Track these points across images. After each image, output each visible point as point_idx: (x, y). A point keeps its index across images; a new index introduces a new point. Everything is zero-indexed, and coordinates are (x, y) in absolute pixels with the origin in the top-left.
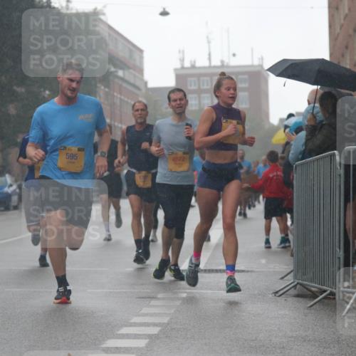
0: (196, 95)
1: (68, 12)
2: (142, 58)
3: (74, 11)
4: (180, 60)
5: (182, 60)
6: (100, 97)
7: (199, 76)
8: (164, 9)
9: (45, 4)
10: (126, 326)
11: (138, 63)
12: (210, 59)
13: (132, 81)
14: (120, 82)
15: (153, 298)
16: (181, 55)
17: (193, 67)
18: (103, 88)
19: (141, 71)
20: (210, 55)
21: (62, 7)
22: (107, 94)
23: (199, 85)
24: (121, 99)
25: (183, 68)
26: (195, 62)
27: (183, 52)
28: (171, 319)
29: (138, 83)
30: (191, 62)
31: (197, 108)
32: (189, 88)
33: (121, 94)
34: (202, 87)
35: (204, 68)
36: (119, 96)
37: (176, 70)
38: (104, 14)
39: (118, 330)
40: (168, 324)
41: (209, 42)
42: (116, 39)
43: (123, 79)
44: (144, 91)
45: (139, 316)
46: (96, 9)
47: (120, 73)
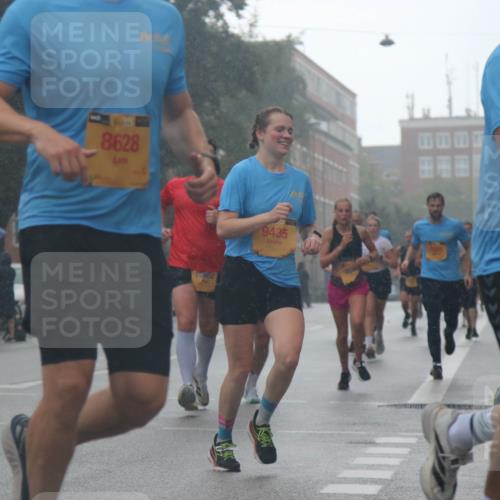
0: (429, 158)
1: (253, 40)
2: (353, 104)
3: (260, 39)
4: (408, 108)
5: (411, 108)
6: (295, 160)
7: (434, 130)
8: (387, 36)
9: (221, 30)
10: (333, 482)
11: (348, 112)
12: (450, 107)
13: (340, 137)
14: (323, 139)
15: (370, 443)
16: (410, 101)
17: (426, 117)
18: (299, 146)
19: (352, 123)
20: (450, 101)
21: (243, 33)
22: (304, 156)
23: (435, 143)
24: (324, 163)
25: (412, 119)
26: (429, 111)
27: (413, 97)
28: (396, 474)
29: (348, 140)
30: (423, 110)
31: (431, 176)
32: (421, 147)
33: (323, 155)
34: (439, 146)
35: (443, 119)
36: (321, 158)
37: (401, 122)
38: (301, 43)
39: (322, 488)
40: (392, 480)
41: (449, 83)
42: (319, 79)
43: (327, 135)
44: (356, 151)
45: (351, 468)
46: (289, 37)
47: (324, 126)
